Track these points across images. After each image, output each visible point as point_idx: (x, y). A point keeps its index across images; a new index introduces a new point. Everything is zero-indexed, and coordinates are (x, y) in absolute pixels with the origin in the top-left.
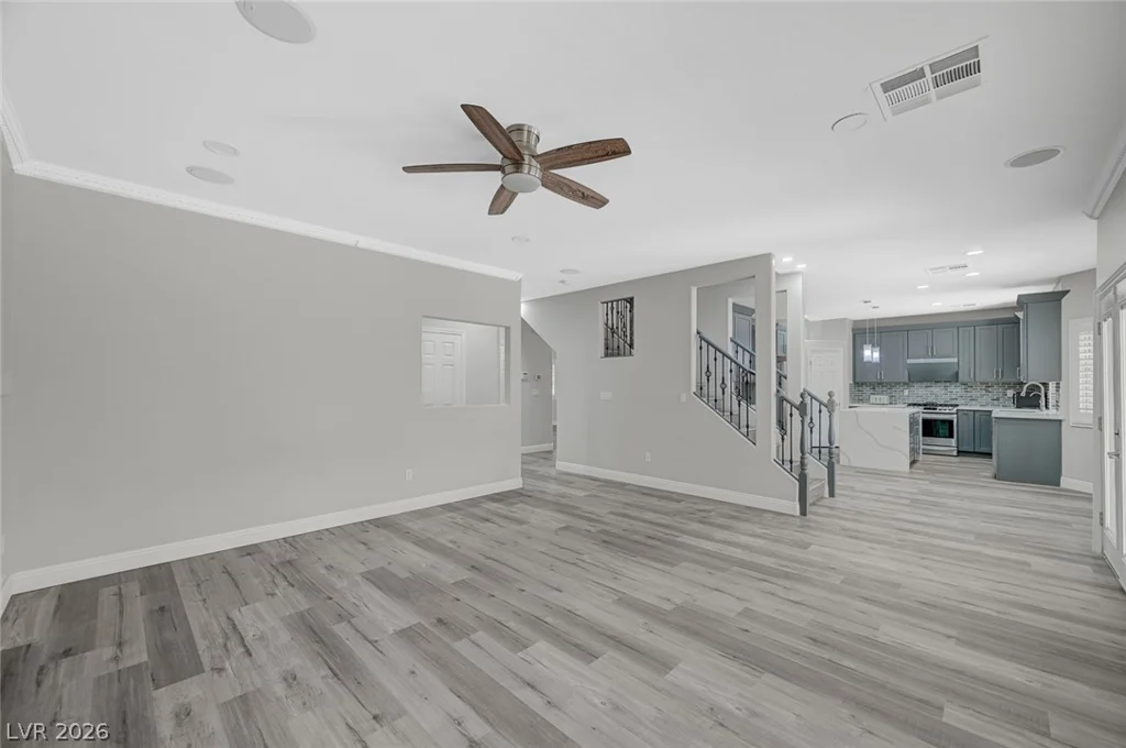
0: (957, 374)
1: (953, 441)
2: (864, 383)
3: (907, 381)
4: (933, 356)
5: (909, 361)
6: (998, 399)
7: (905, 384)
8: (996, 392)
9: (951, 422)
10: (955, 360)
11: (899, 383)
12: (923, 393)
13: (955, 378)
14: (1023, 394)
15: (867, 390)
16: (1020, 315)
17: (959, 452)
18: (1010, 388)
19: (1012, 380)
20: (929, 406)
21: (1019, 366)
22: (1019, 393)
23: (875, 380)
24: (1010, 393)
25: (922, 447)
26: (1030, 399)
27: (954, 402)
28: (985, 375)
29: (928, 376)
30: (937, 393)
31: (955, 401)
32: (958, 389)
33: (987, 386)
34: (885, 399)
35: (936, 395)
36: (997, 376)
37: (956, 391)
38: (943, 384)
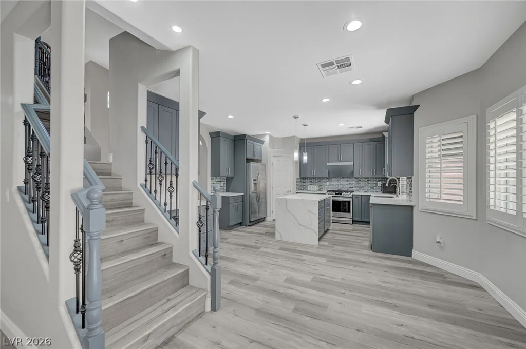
0: (353, 172)
1: (350, 215)
2: (305, 178)
3: (327, 176)
4: (341, 161)
5: (328, 164)
6: (373, 188)
7: (327, 178)
8: (373, 183)
9: (349, 202)
10: (352, 163)
11: (323, 178)
12: (335, 184)
13: (351, 175)
14: (387, 185)
15: (308, 182)
16: (386, 134)
17: (353, 221)
18: (379, 181)
19: (380, 176)
20: (339, 192)
21: (384, 167)
22: (384, 185)
23: (311, 176)
24: (379, 184)
25: (331, 218)
26: (390, 188)
27: (351, 190)
28: (367, 173)
29: (339, 173)
30: (343, 184)
31: (353, 189)
32: (354, 182)
33: (368, 180)
34: (316, 188)
35: (343, 186)
36: (373, 174)
37: (353, 182)
38: (346, 179)
